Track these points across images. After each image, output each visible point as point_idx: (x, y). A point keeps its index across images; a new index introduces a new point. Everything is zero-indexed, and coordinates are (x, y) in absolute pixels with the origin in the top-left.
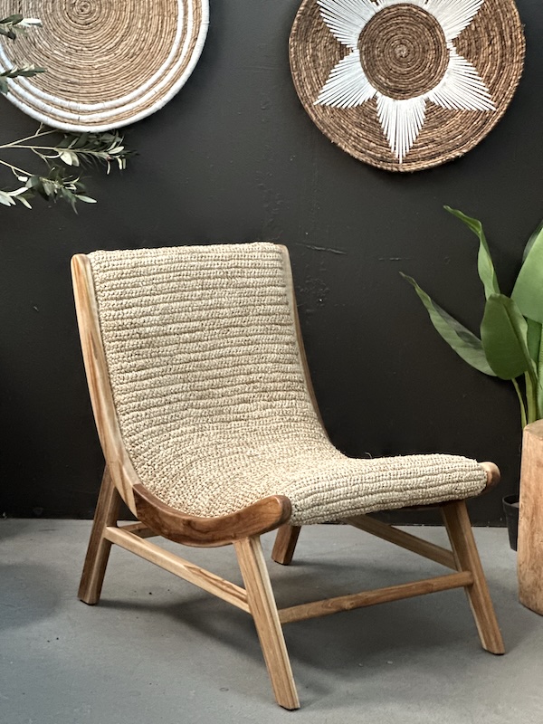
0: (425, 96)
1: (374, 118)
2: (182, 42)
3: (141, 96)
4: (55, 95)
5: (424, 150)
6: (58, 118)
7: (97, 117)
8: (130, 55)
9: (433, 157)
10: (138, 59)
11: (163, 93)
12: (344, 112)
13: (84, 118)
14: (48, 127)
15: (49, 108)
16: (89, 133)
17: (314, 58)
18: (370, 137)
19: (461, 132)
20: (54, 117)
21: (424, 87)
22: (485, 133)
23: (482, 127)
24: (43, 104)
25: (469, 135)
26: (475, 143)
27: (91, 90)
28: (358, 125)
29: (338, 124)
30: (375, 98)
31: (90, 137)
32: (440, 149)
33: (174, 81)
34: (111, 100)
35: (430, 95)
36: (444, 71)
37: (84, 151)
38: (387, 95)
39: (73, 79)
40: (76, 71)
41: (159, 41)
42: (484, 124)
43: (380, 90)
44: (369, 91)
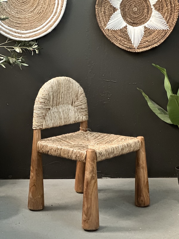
0: (144, 25)
1: (126, 33)
2: (57, 8)
3: (43, 27)
4: (13, 28)
5: (144, 44)
6: (14, 36)
7: (28, 35)
8: (39, 13)
9: (147, 47)
10: (42, 15)
11: (51, 26)
12: (115, 31)
13: (23, 36)
14: (10, 39)
15: (11, 32)
16: (25, 41)
17: (105, 12)
18: (125, 40)
19: (157, 38)
20: (12, 35)
21: (143, 22)
22: (166, 38)
23: (164, 36)
24: (8, 31)
25: (160, 38)
26: (162, 41)
27: (25, 26)
28: (120, 36)
29: (113, 36)
30: (126, 26)
31: (26, 42)
32: (150, 44)
33: (55, 22)
34: (33, 29)
35: (146, 25)
36: (151, 16)
37: (23, 47)
38: (130, 25)
39: (19, 22)
40: (20, 19)
41: (49, 8)
42: (165, 34)
43: (128, 23)
44: (124, 24)
